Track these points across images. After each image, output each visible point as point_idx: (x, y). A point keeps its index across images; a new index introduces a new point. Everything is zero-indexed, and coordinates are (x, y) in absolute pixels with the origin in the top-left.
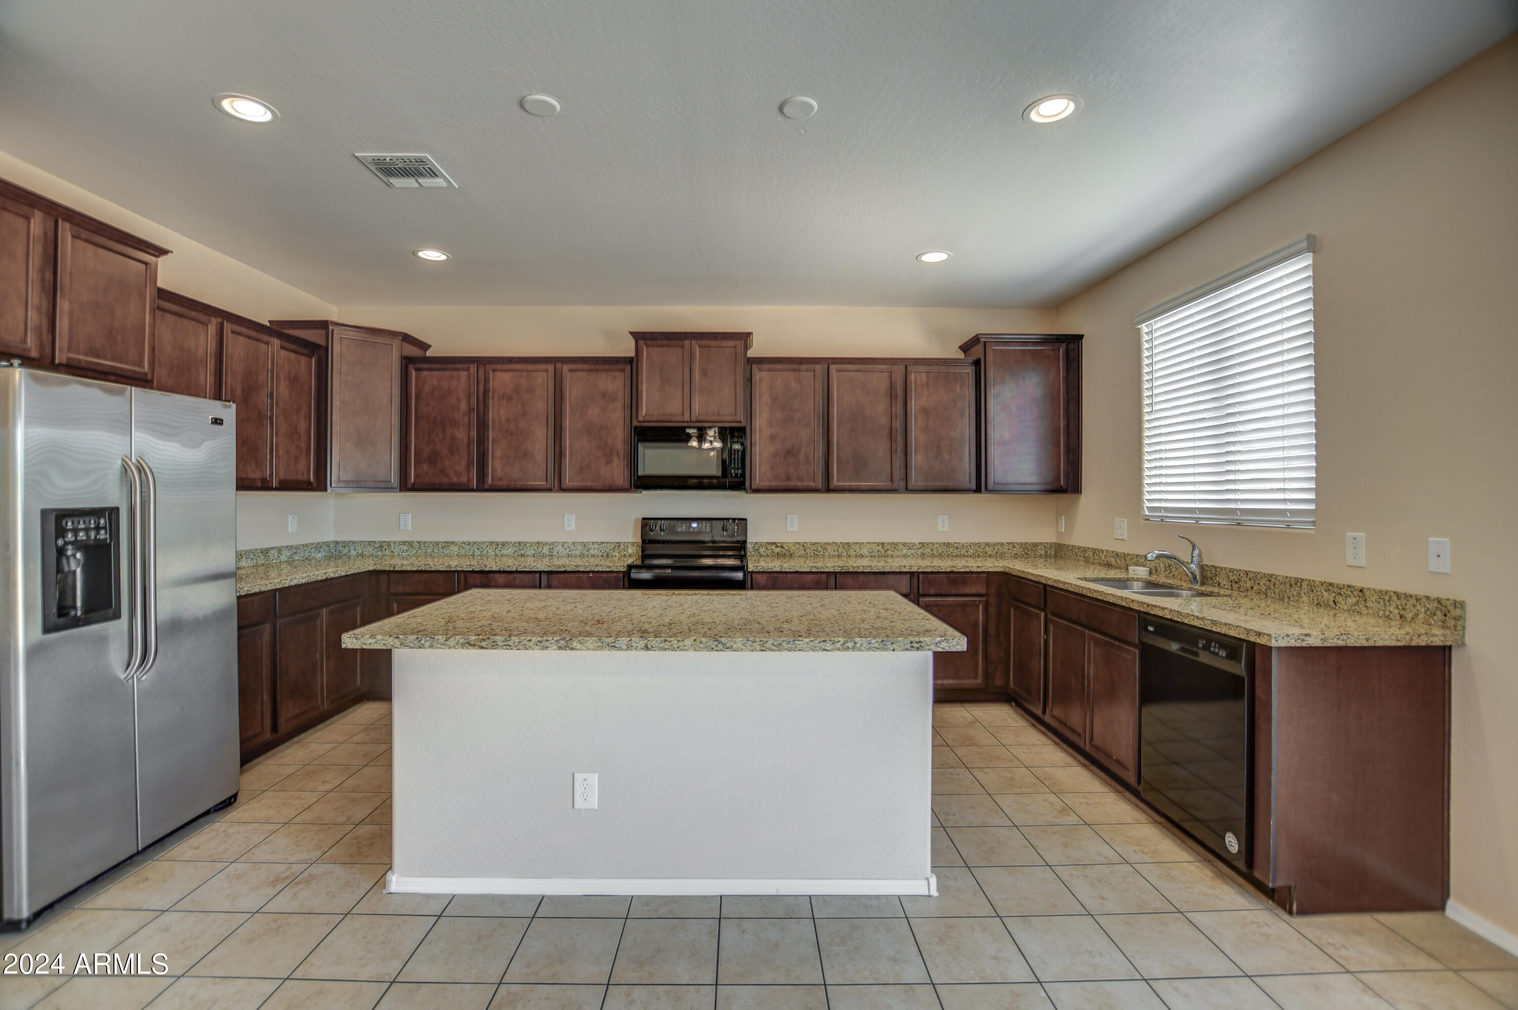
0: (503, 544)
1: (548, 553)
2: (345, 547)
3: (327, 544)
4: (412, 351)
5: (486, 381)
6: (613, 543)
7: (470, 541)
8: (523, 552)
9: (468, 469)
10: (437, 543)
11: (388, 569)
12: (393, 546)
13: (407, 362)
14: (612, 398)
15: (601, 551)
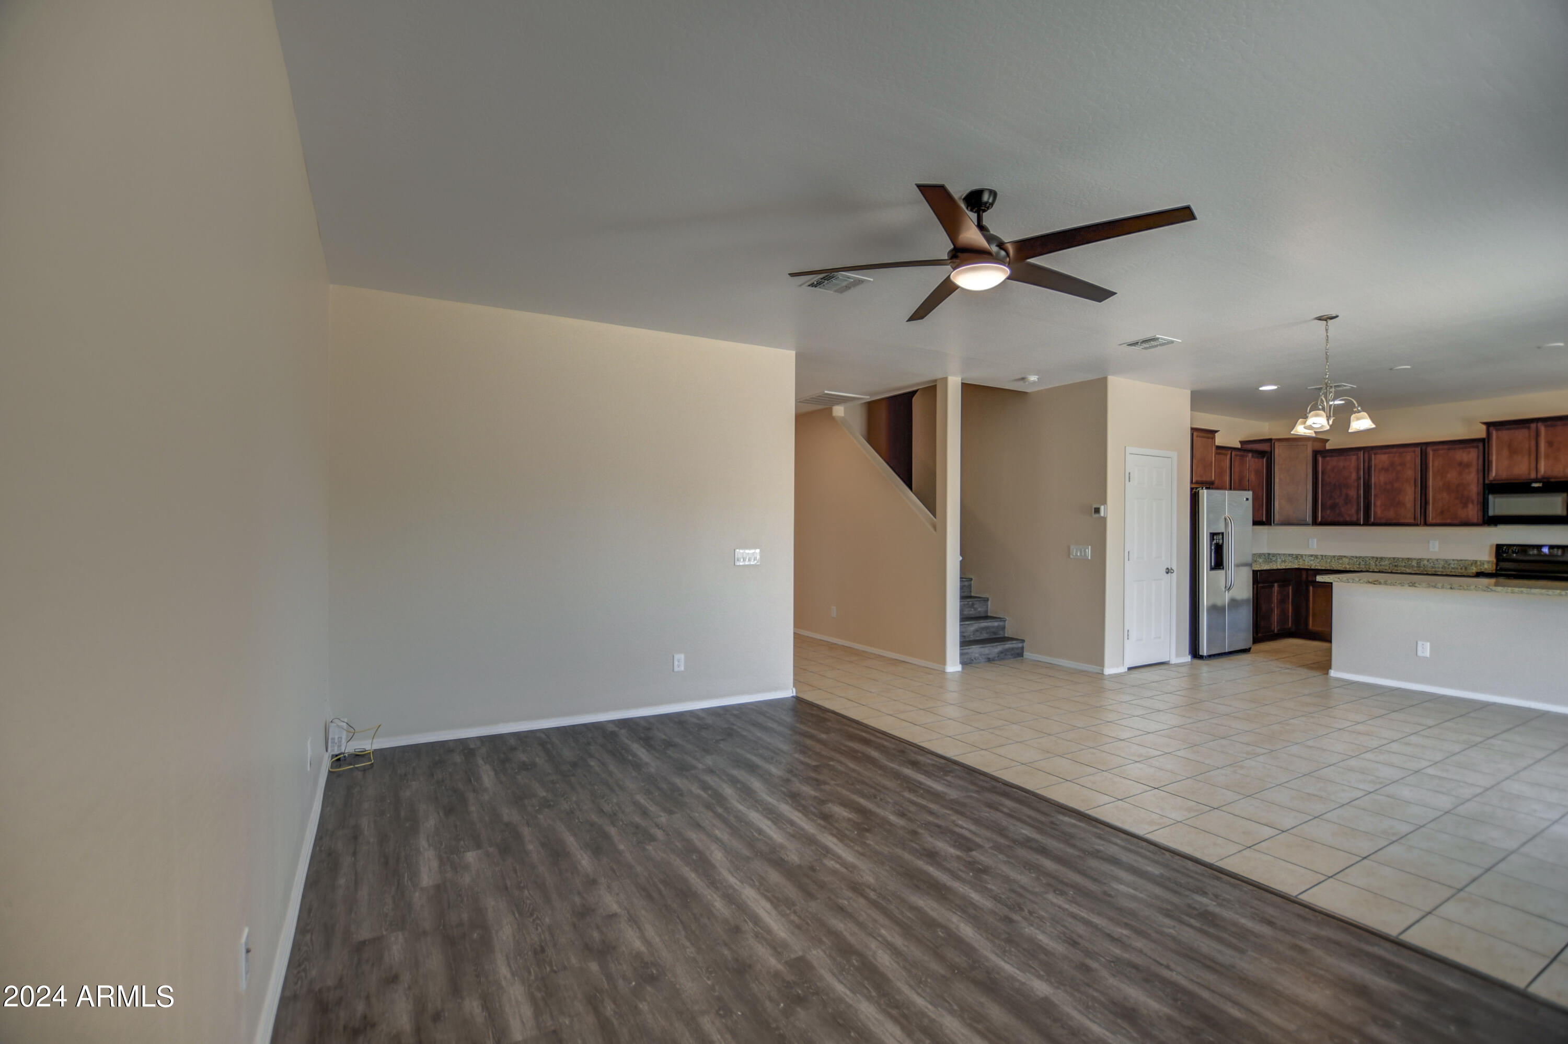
0: (1382, 558)
1: (1416, 565)
2: (1274, 556)
3: (1264, 554)
4: (1318, 446)
5: (1370, 460)
6: (1470, 561)
7: (1358, 555)
8: (1396, 564)
9: (1358, 511)
10: (1334, 557)
11: (1307, 567)
12: (1304, 557)
13: (1316, 453)
14: (1468, 465)
15: (1460, 566)
